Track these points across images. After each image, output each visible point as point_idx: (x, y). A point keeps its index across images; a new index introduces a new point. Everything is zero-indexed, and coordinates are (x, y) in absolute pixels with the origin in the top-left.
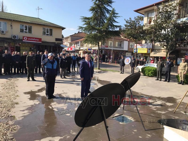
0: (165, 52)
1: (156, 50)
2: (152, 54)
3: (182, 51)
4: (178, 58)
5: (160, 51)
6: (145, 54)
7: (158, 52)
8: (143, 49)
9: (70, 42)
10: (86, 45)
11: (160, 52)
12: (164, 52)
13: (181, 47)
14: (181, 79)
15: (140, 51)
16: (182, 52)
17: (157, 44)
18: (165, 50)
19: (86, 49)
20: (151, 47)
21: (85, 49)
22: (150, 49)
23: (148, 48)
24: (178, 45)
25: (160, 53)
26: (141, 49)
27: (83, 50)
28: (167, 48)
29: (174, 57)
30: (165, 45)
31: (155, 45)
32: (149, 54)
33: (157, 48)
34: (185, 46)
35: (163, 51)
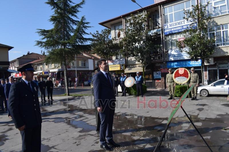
0: (141, 66)
1: (129, 65)
2: (127, 71)
3: (157, 64)
4: (154, 72)
5: (135, 66)
6: (118, 71)
7: (133, 68)
8: (115, 65)
9: (18, 66)
10: (41, 68)
11: (134, 67)
12: (139, 66)
13: (156, 59)
14: (171, 93)
15: (112, 68)
16: (158, 65)
17: (130, 59)
19: (42, 73)
20: (125, 63)
21: (40, 73)
22: (123, 66)
23: (120, 65)
24: (153, 57)
25: (135, 68)
26: (112, 66)
27: (38, 75)
28: (143, 62)
29: (150, 71)
30: (140, 59)
31: (128, 60)
32: (123, 71)
33: (131, 63)
34: (159, 58)
35: (137, 66)
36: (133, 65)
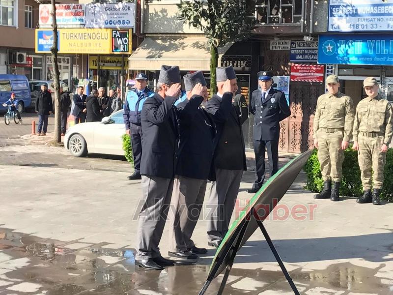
0: (203, 47)
1: (155, 36)
2: (140, 60)
3: (276, 39)
5: (177, 42)
6: (100, 58)
7: (167, 49)
8: (90, 31)
11: (176, 48)
12: (196, 45)
13: (272, 21)
14: (328, 173)
15: (72, 41)
16: (277, 46)
17: (159, 9)
18: (204, 40)
20: (133, 24)
22: (123, 35)
23: (114, 30)
24: (260, 11)
25: (180, 53)
26: (75, 31)
28: (212, 27)
29: (243, 71)
30: (203, 14)
31: (151, 11)
32: (123, 60)
33: (162, 30)
34: (287, 16)
35: (189, 41)
36: (173, 37)
